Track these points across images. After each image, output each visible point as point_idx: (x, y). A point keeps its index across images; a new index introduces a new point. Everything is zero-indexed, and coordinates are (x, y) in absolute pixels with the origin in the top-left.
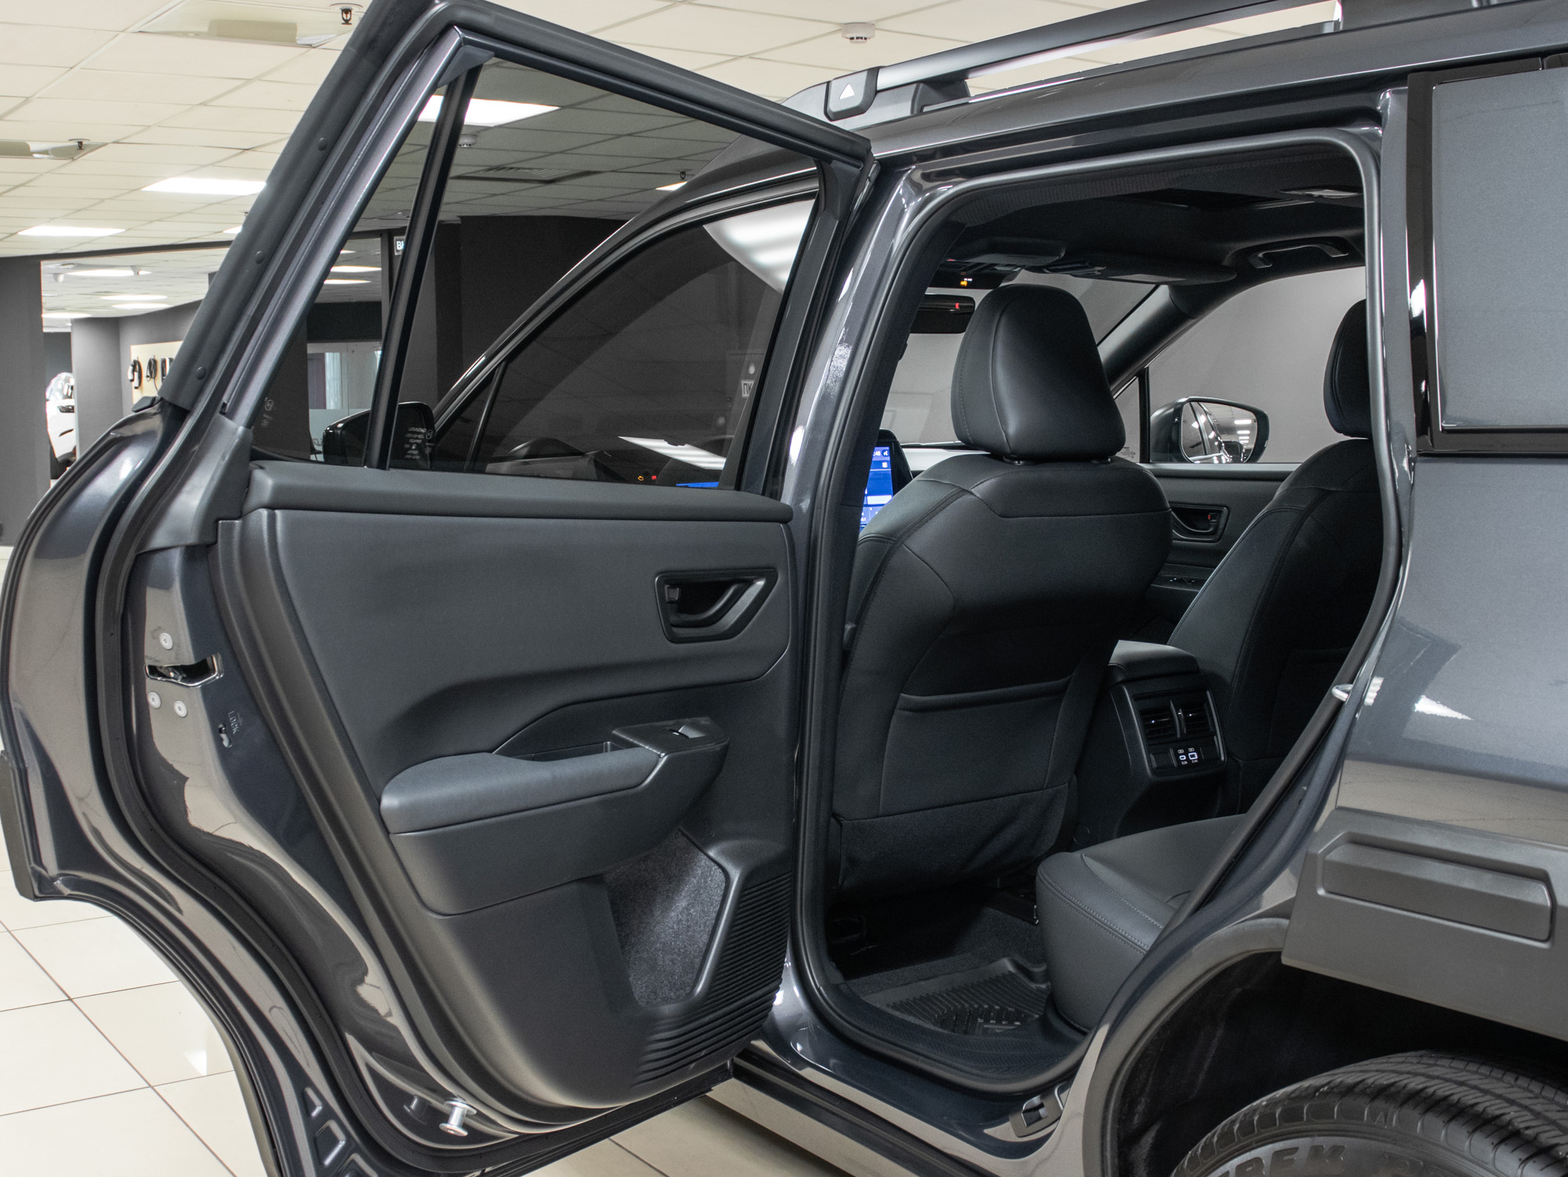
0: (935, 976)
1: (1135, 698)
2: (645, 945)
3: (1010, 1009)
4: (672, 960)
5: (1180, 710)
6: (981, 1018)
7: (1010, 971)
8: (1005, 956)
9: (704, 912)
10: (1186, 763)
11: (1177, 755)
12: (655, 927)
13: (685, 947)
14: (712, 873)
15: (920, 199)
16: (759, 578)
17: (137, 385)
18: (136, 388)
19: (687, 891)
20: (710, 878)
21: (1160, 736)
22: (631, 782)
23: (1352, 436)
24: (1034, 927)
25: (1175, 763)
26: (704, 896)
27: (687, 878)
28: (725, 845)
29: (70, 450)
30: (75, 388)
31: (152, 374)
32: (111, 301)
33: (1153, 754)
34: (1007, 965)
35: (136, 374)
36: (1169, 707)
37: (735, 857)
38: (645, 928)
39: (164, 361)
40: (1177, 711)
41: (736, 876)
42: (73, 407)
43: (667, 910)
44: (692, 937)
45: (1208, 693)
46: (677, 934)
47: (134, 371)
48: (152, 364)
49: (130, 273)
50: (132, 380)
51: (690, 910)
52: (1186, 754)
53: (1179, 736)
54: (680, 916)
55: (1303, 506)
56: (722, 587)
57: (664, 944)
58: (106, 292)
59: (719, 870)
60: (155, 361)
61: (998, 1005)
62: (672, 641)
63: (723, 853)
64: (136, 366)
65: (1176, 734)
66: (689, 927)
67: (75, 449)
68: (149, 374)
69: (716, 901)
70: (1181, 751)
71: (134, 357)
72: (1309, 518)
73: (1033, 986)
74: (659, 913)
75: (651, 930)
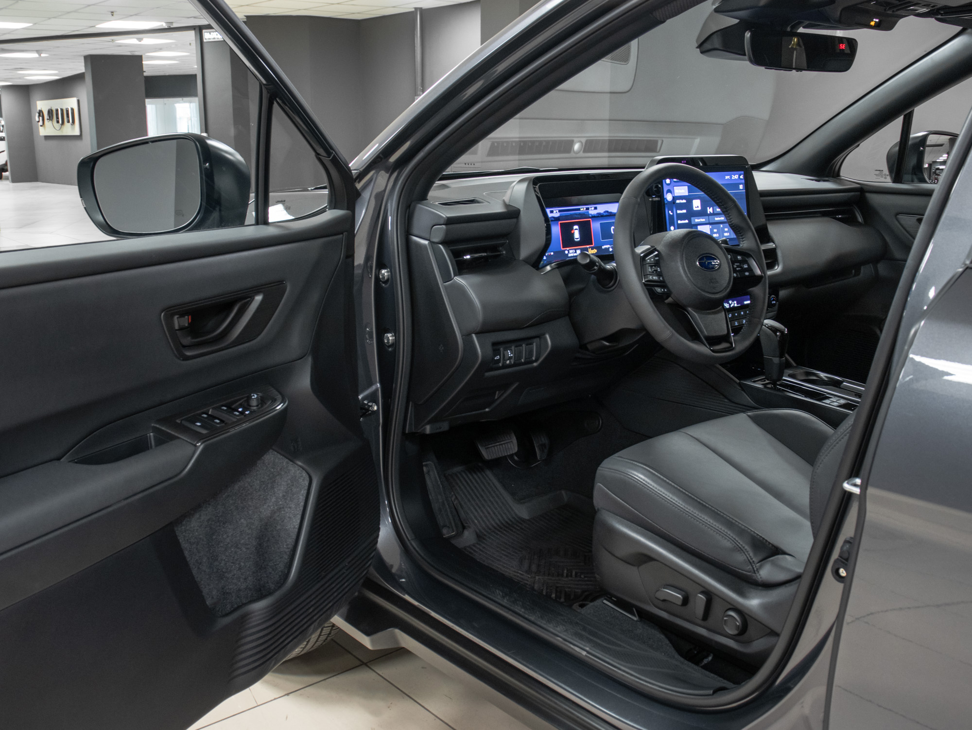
17: (42, 124)
18: (41, 126)
29: (4, 162)
30: (5, 126)
31: (50, 118)
32: (23, 74)
35: (41, 118)
39: (57, 110)
42: (4, 137)
47: (39, 116)
48: (50, 112)
49: (36, 55)
50: (39, 122)
58: (21, 68)
60: (52, 110)
64: (41, 113)
67: (6, 162)
68: (48, 118)
71: (39, 108)
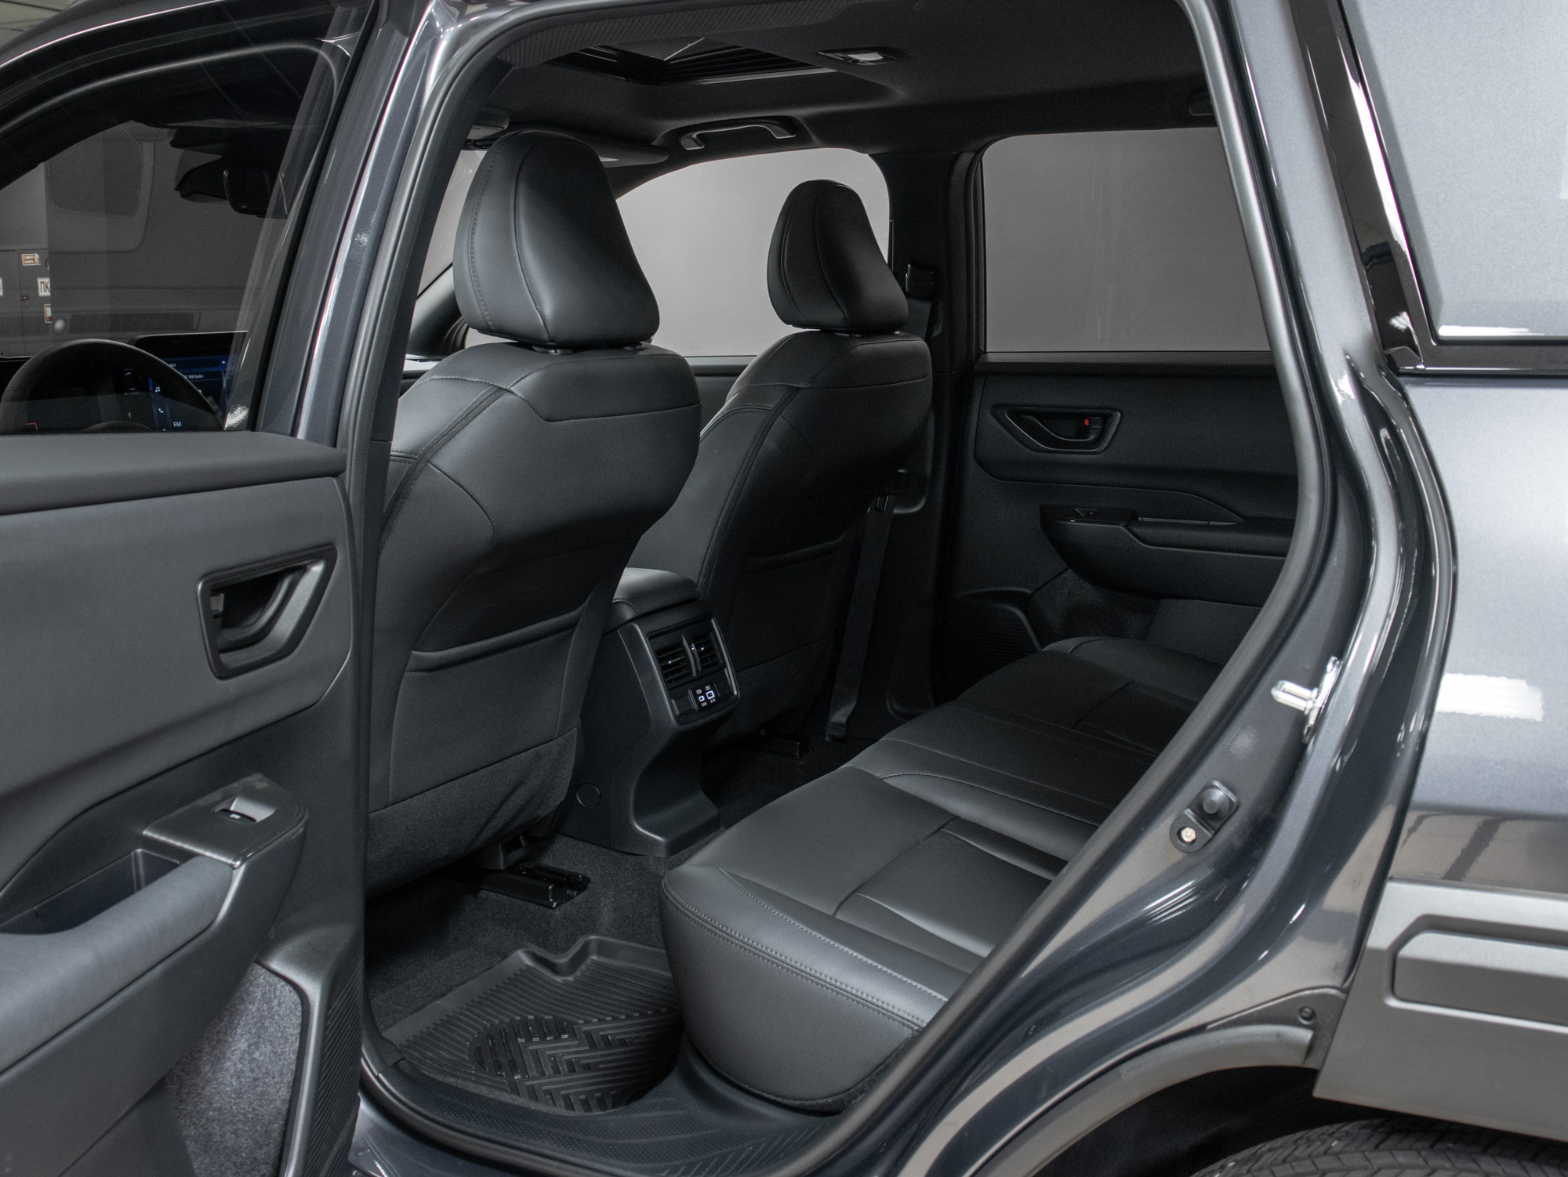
0: (450, 990)
1: (651, 637)
2: (191, 1118)
3: (547, 1017)
4: (235, 1132)
5: (693, 645)
6: (521, 1037)
7: (527, 965)
8: (518, 948)
9: (275, 1053)
10: (706, 704)
11: (696, 696)
12: (203, 1089)
13: (254, 1109)
14: (278, 993)
15: (460, 26)
16: (315, 562)
19: (245, 1026)
20: (276, 1001)
21: (677, 678)
22: (203, 924)
23: (804, 328)
24: (552, 911)
25: (696, 707)
26: (271, 1029)
27: (242, 1007)
28: (290, 947)
33: (675, 700)
34: (522, 958)
36: (681, 644)
37: (307, 961)
38: (188, 1093)
40: (690, 645)
41: (314, 991)
43: (219, 1060)
44: (263, 1094)
45: (713, 621)
46: (239, 1093)
51: (253, 1053)
52: (703, 693)
53: (694, 674)
54: (239, 1066)
55: (772, 406)
56: (270, 584)
57: (220, 1109)
59: (288, 988)
61: (532, 1015)
62: (221, 678)
63: (291, 960)
65: (691, 673)
66: (256, 1079)
69: (292, 1035)
70: (699, 691)
72: (780, 417)
73: (559, 979)
74: (207, 1068)
75: (199, 1094)
